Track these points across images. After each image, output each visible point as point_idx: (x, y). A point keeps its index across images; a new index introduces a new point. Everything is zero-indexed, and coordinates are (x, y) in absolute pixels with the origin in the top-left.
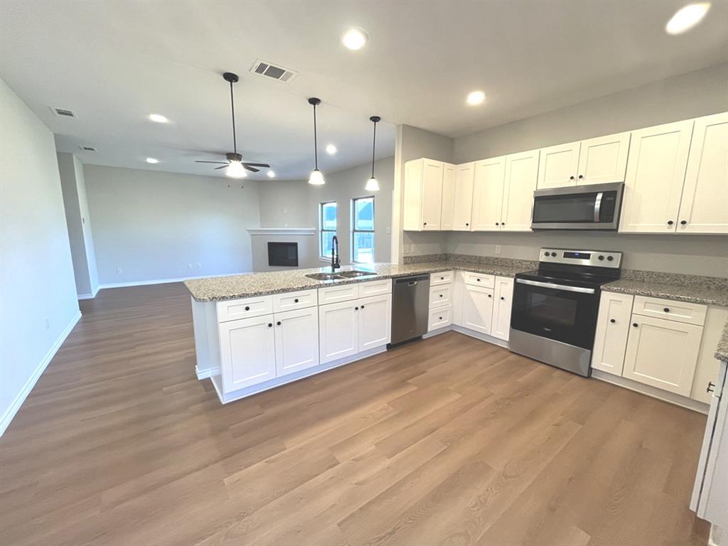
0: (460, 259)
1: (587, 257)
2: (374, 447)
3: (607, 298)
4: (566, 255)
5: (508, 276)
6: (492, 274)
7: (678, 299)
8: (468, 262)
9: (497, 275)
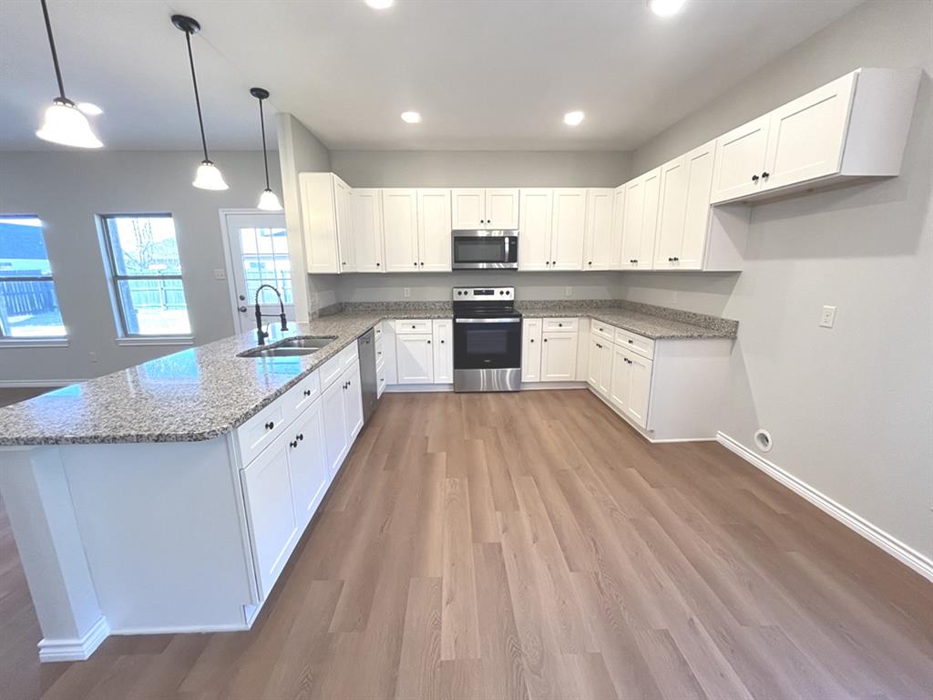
0: (361, 308)
1: (492, 293)
2: (497, 513)
3: (527, 324)
4: (476, 293)
5: (446, 318)
6: (429, 318)
7: (566, 316)
8: (373, 310)
9: (434, 318)
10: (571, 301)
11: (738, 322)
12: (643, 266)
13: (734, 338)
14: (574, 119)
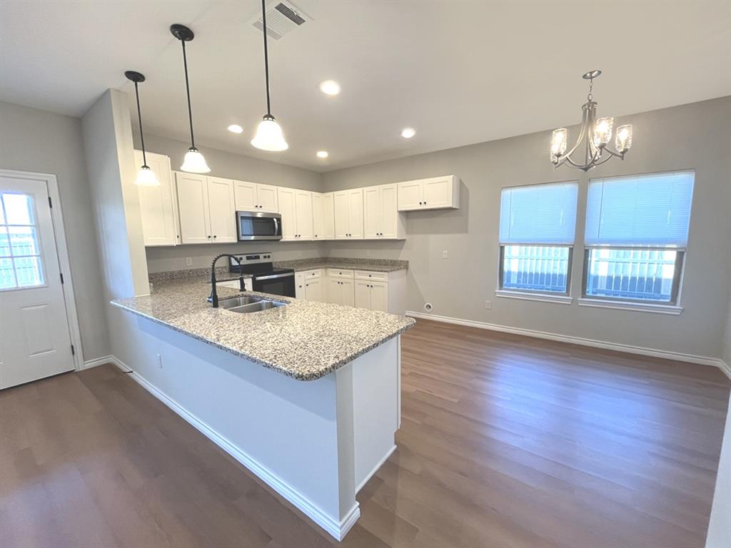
1: (258, 257)
3: (297, 276)
4: (248, 258)
10: (302, 260)
11: (408, 262)
12: (354, 237)
13: (407, 268)
14: (322, 155)
